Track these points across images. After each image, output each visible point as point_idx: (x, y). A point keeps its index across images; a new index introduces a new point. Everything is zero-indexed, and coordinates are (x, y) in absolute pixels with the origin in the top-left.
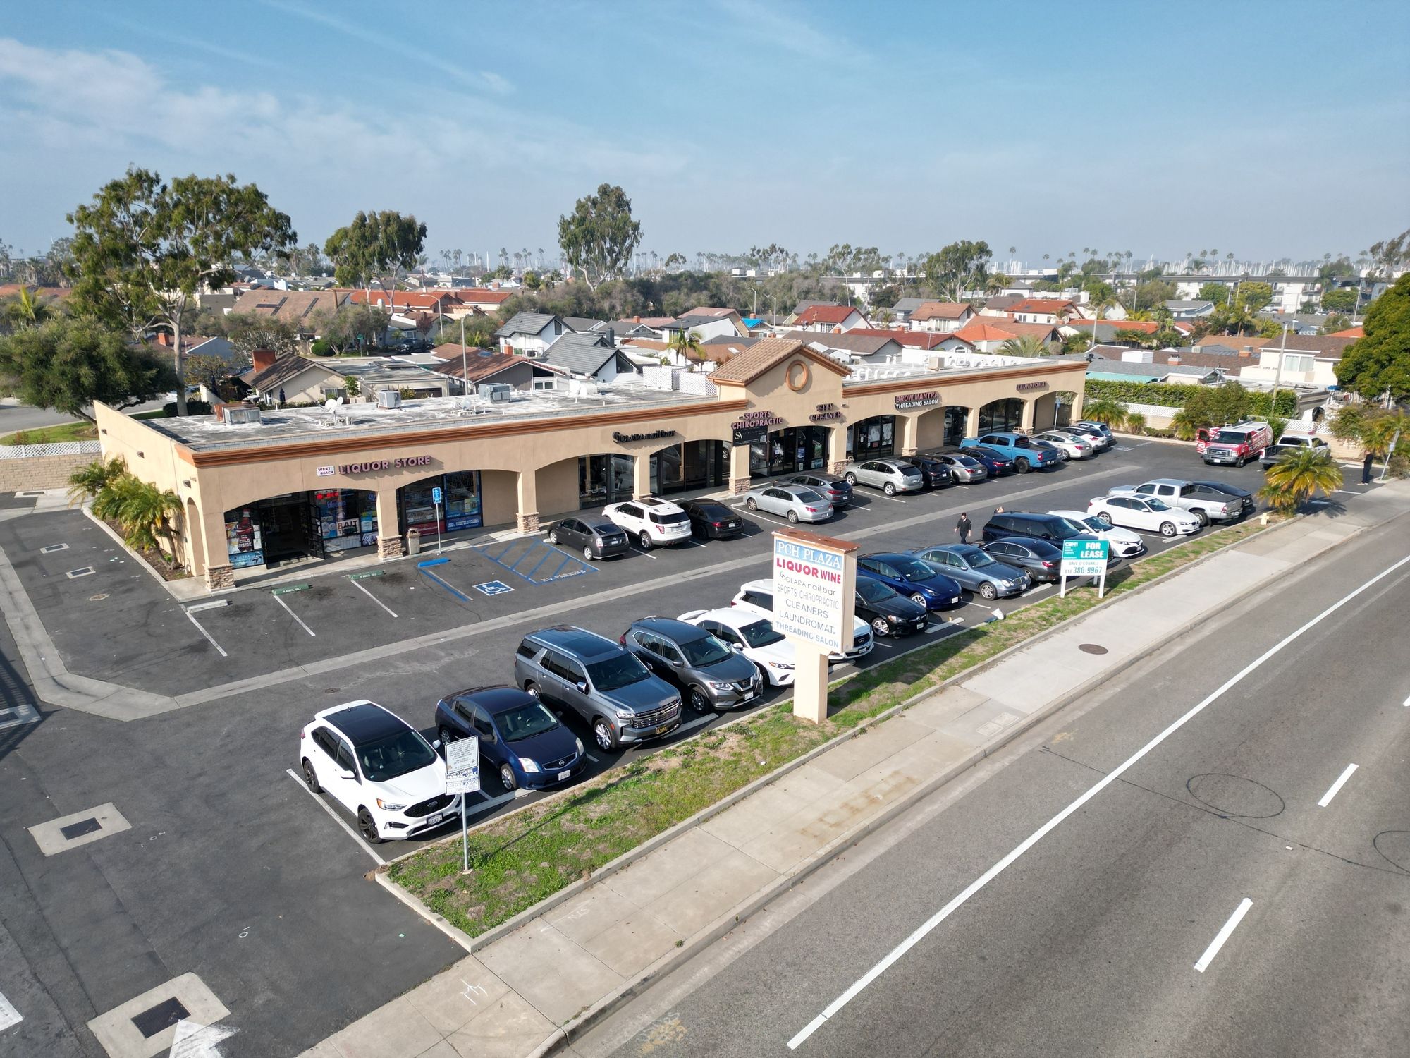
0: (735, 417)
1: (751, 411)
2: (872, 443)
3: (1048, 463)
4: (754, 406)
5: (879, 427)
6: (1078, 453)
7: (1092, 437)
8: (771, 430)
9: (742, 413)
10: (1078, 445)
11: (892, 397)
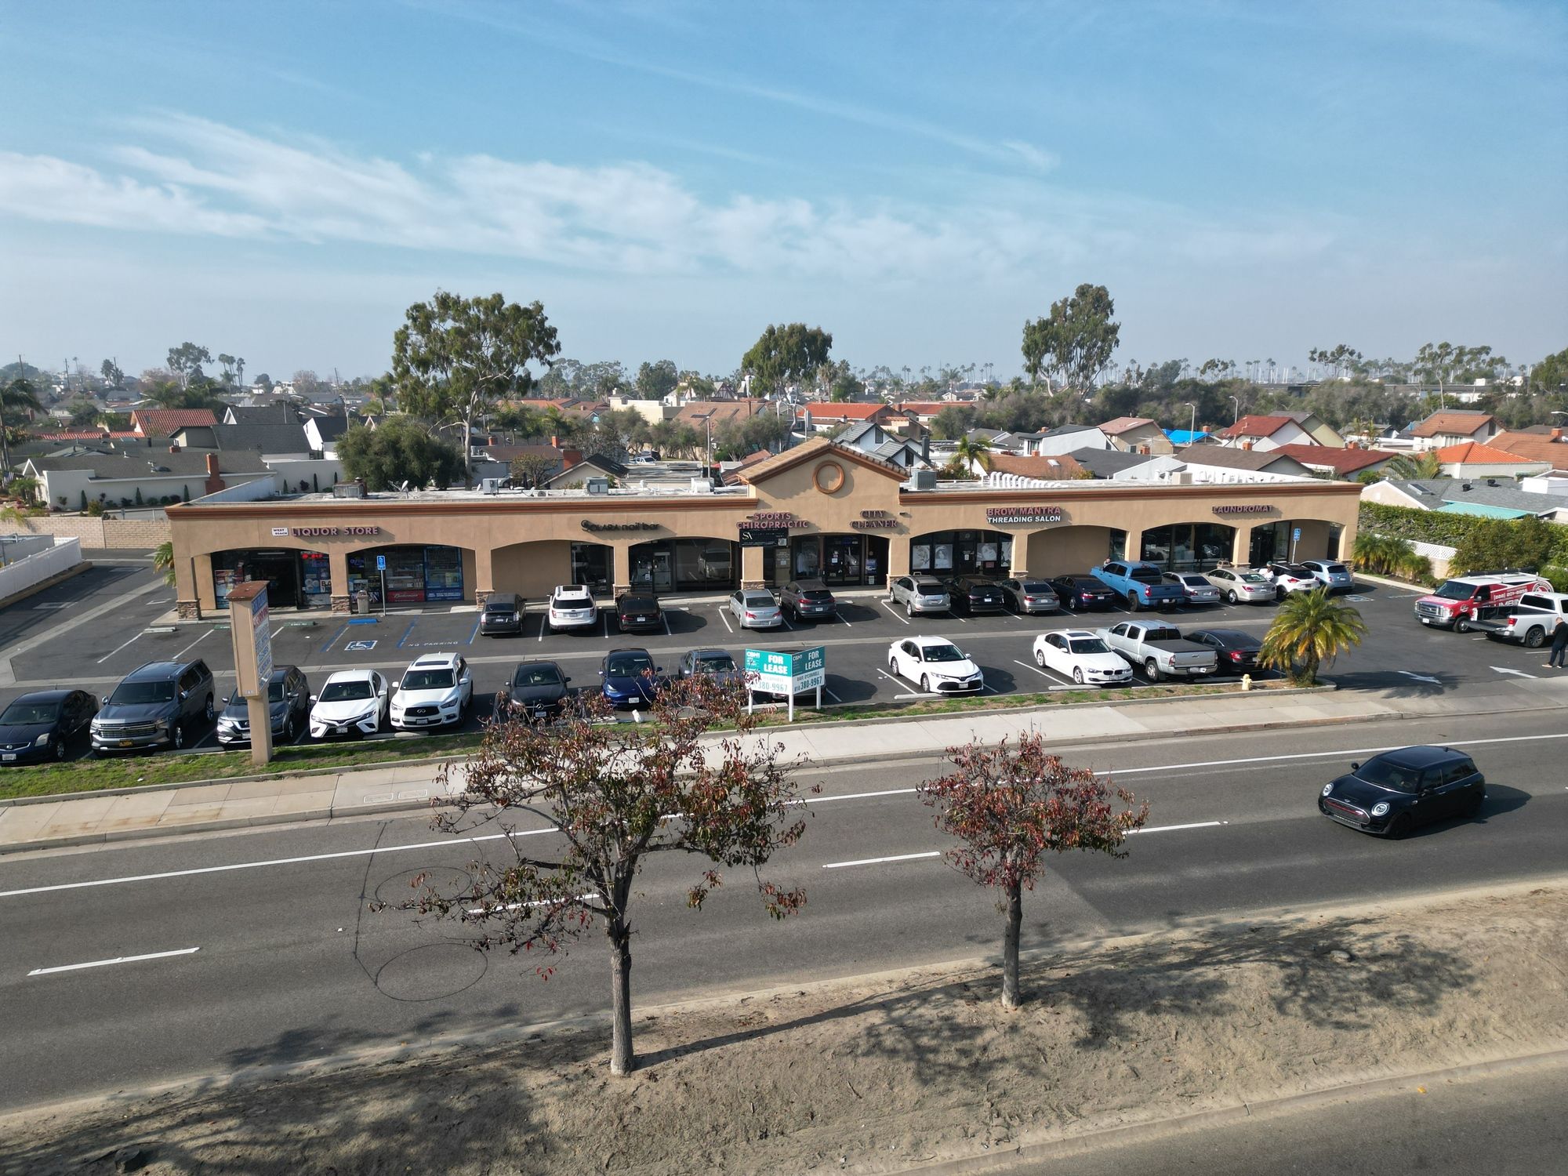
0: (742, 516)
1: (763, 511)
2: (984, 563)
4: (770, 507)
5: (995, 545)
8: (792, 533)
9: (752, 513)
11: (982, 509)
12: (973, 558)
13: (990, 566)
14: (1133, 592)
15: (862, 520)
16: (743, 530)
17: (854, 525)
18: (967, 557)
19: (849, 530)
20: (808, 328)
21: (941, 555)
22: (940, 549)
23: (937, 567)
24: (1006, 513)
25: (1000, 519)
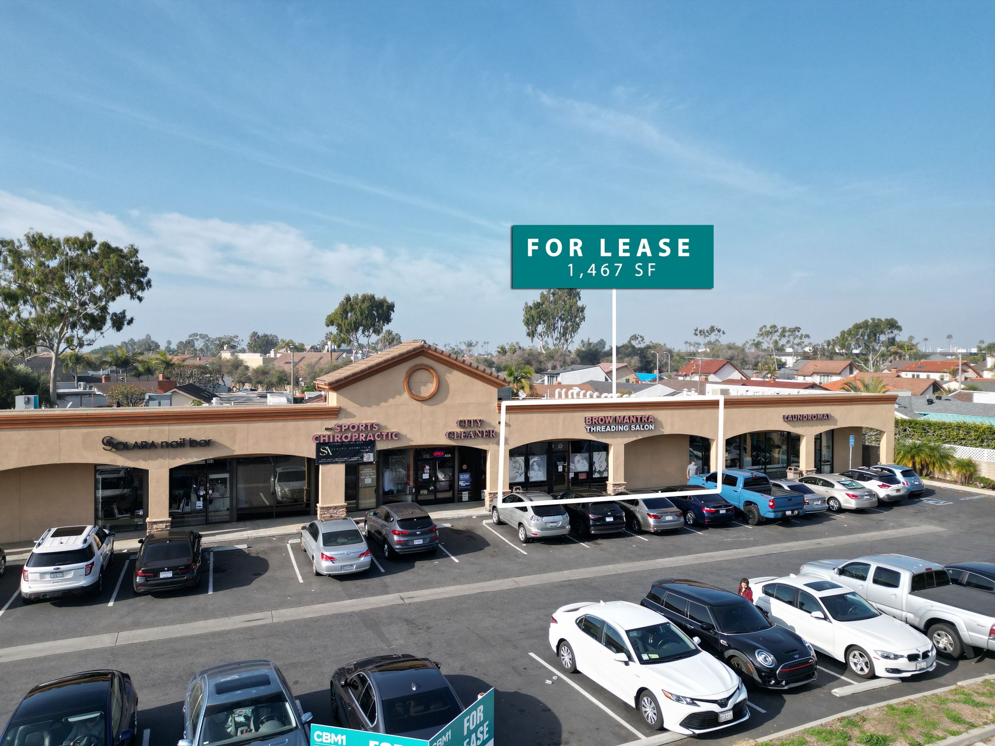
0: (320, 428)
1: (345, 422)
2: (577, 474)
3: (789, 513)
4: (354, 416)
5: (587, 455)
6: (852, 504)
7: (881, 483)
8: (381, 446)
9: (332, 423)
10: (851, 493)
11: (580, 416)
12: (567, 470)
13: (582, 477)
14: (748, 503)
15: (459, 430)
16: (321, 445)
17: (451, 435)
18: (560, 469)
19: (445, 441)
20: (376, 297)
21: (536, 467)
22: (534, 460)
23: (531, 480)
24: (603, 421)
25: (598, 428)
